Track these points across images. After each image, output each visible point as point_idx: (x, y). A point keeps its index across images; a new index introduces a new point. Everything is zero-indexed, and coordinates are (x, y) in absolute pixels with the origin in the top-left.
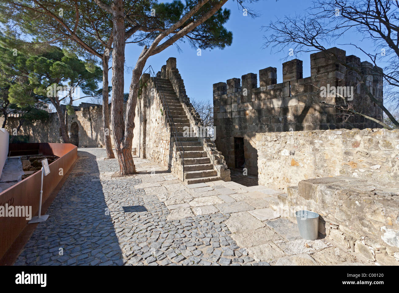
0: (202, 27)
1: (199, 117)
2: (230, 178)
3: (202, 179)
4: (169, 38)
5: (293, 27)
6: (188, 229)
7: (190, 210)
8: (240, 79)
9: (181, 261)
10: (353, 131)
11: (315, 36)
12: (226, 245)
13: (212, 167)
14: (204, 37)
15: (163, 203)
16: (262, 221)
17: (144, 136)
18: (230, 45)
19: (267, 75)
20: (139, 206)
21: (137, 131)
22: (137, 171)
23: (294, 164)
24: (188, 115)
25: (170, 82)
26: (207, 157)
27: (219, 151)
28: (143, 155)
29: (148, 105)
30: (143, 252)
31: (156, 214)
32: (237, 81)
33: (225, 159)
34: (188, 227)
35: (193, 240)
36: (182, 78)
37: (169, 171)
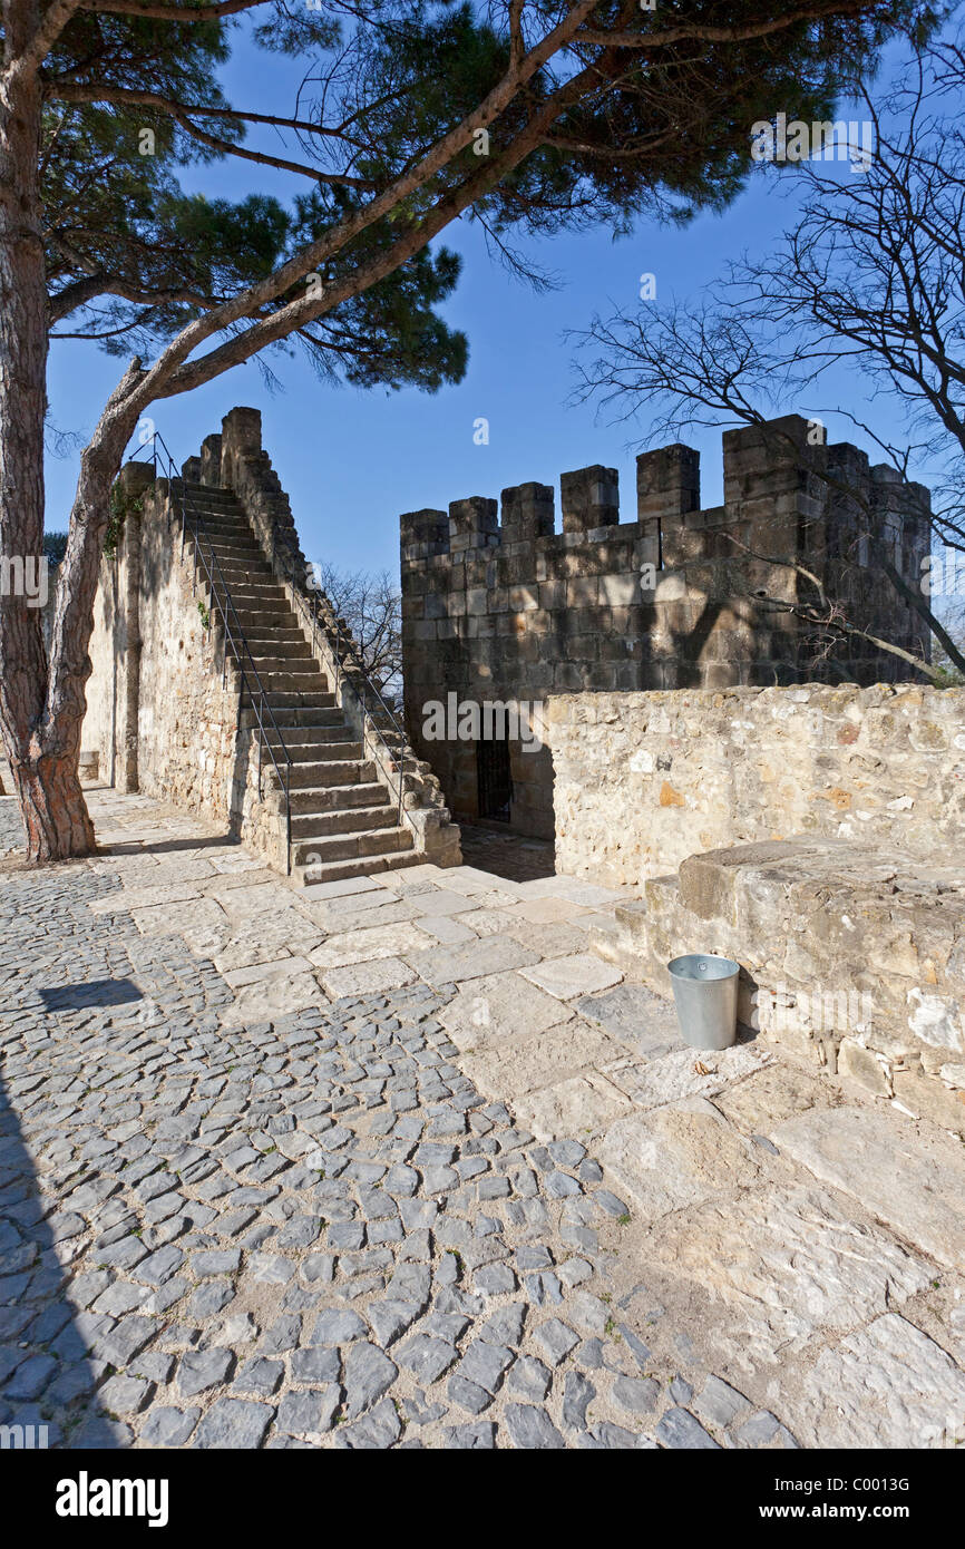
0: (360, 305)
1: (348, 634)
2: (459, 855)
3: (357, 862)
4: (232, 336)
5: (668, 340)
6: (303, 1054)
7: (313, 983)
8: (495, 502)
9: (273, 1174)
10: (839, 693)
11: (735, 374)
12: (440, 1099)
13: (394, 818)
14: (363, 341)
15: (207, 965)
16: (563, 1002)
17: (130, 707)
18: (457, 381)
19: (588, 491)
20: (111, 981)
21: (99, 689)
22: (101, 845)
23: (670, 799)
24: (308, 627)
25: (236, 501)
26: (376, 781)
27: (420, 759)
28: (125, 778)
29: (146, 583)
30: (125, 1162)
31: (178, 1006)
32: (484, 507)
33: (441, 789)
34: (302, 1047)
35: (321, 1092)
36: (284, 489)
37: (233, 839)
